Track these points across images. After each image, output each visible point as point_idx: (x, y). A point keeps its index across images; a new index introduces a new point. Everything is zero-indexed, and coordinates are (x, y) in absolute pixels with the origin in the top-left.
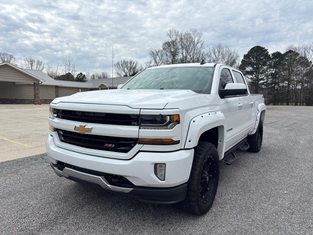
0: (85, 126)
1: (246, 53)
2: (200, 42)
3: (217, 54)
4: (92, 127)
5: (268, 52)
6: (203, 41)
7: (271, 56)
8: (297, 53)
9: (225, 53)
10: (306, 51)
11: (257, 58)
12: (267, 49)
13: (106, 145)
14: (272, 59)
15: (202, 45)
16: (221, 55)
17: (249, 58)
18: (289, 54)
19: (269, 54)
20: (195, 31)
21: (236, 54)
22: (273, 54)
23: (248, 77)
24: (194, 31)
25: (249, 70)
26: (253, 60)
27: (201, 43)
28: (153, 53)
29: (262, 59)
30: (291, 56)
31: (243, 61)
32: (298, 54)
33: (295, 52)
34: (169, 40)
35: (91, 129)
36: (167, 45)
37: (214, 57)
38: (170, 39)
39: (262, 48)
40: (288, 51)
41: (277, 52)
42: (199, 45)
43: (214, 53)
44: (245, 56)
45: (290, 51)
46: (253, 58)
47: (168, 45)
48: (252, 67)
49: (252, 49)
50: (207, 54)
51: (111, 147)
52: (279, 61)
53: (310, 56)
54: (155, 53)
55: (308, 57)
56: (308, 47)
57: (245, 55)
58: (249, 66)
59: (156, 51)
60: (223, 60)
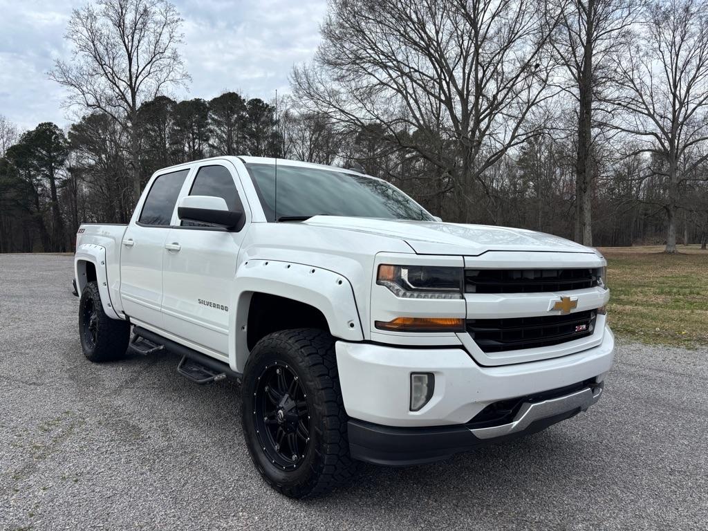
4: (577, 298)
13: (577, 328)
35: (577, 303)
51: (583, 329)
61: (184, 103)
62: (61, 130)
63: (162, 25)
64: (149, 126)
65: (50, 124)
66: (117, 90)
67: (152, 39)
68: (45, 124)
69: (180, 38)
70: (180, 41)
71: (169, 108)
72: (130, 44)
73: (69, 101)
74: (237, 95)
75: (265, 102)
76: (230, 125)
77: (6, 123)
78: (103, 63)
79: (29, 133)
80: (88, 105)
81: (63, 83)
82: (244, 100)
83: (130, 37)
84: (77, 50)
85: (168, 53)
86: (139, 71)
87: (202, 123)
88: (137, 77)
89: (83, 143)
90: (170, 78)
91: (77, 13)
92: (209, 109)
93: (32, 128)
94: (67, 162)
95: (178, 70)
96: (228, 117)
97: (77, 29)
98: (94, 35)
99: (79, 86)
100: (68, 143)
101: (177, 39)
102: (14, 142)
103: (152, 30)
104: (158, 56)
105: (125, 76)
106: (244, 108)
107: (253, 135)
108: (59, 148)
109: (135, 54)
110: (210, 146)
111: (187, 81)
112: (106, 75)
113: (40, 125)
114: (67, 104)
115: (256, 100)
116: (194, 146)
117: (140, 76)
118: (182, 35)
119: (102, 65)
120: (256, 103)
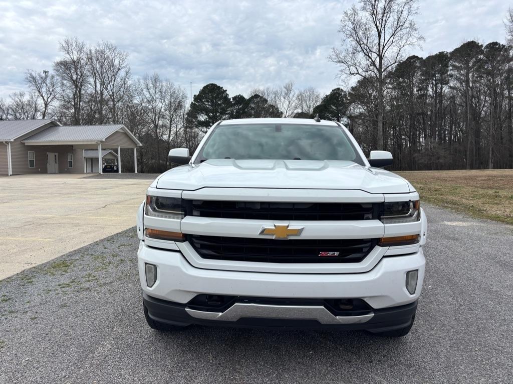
0: (288, 226)
1: (197, 94)
2: (124, 67)
3: (152, 91)
4: (303, 227)
5: (227, 95)
6: (128, 67)
7: (232, 100)
8: (265, 99)
9: (164, 90)
10: (277, 98)
11: (212, 101)
12: (226, 90)
13: (322, 254)
14: (233, 105)
15: (127, 73)
16: (159, 93)
17: (201, 100)
18: (256, 100)
19: (229, 97)
20: (113, 49)
21: (182, 93)
22: (234, 98)
23: (201, 130)
24: (111, 47)
25: (203, 120)
26: (208, 105)
27: (126, 69)
28: (33, 78)
29: (220, 105)
30: (258, 102)
31: (192, 105)
32: (266, 101)
33: (262, 97)
34: (66, 57)
35: (300, 231)
36: (62, 67)
37: (148, 95)
38: (68, 56)
39: (219, 88)
40: (253, 95)
41: (239, 95)
42: (122, 73)
43: (148, 89)
44: (197, 98)
45: (256, 96)
46: (208, 102)
47: (65, 66)
48: (206, 115)
49: (205, 87)
50: (136, 90)
51: (332, 255)
52: (243, 109)
53: (282, 105)
54: (38, 78)
55: (279, 106)
56: (279, 92)
57: (195, 96)
58: (203, 113)
59: (40, 76)
60: (162, 101)
61: (429, 58)
62: (345, 92)
63: (403, 5)
64: (401, 80)
65: (339, 89)
66: (370, 60)
67: (396, 17)
68: (336, 89)
69: (416, 11)
70: (416, 13)
71: (418, 64)
72: (380, 25)
73: (340, 73)
74: (475, 42)
75: (501, 44)
76: (468, 69)
77: (315, 92)
78: (362, 43)
79: (327, 96)
80: (350, 73)
81: (337, 62)
82: (482, 46)
83: (381, 20)
84: (345, 38)
85: (406, 25)
86: (385, 43)
87: (443, 71)
88: (383, 48)
89: (357, 99)
90: (408, 43)
91: (346, 13)
92: (450, 58)
93: (328, 93)
94: (348, 112)
95: (415, 35)
96: (467, 62)
97: (345, 24)
98: (356, 26)
99: (346, 63)
100: (348, 100)
101: (414, 12)
102: (319, 104)
103: (396, 11)
104: (399, 29)
105: (375, 49)
106: (482, 52)
107: (489, 73)
108: (343, 104)
109: (383, 31)
110: (451, 87)
111: (421, 42)
112: (363, 51)
113: (333, 91)
114: (339, 76)
115: (493, 43)
116: (436, 90)
117: (386, 46)
118: (417, 8)
119: (360, 45)
120: (494, 46)
